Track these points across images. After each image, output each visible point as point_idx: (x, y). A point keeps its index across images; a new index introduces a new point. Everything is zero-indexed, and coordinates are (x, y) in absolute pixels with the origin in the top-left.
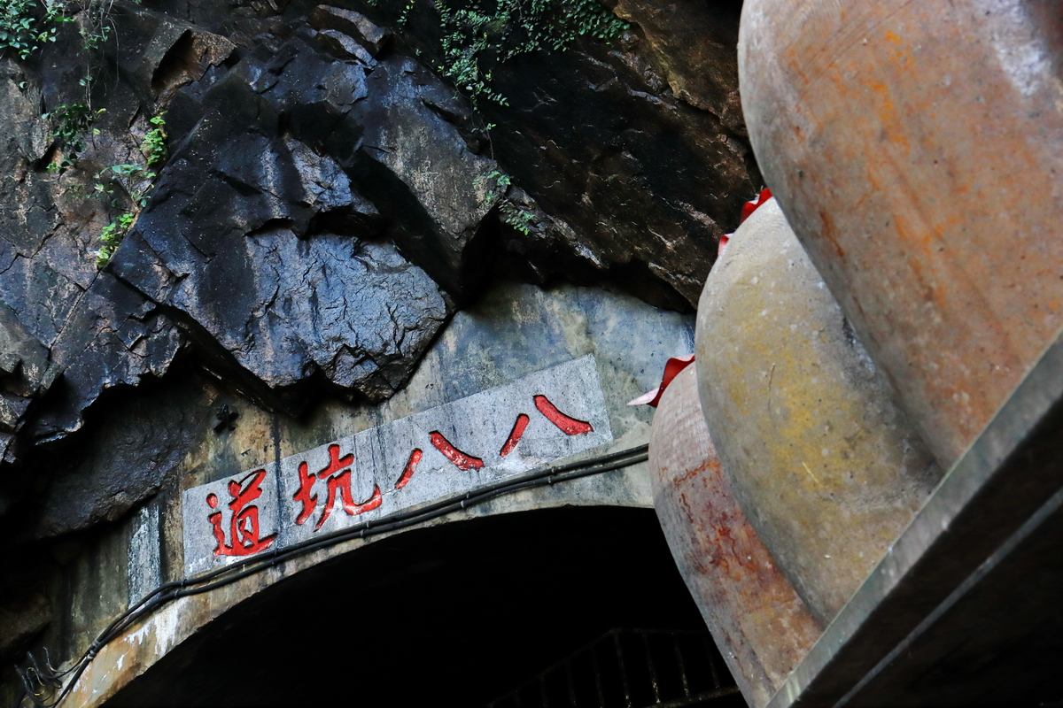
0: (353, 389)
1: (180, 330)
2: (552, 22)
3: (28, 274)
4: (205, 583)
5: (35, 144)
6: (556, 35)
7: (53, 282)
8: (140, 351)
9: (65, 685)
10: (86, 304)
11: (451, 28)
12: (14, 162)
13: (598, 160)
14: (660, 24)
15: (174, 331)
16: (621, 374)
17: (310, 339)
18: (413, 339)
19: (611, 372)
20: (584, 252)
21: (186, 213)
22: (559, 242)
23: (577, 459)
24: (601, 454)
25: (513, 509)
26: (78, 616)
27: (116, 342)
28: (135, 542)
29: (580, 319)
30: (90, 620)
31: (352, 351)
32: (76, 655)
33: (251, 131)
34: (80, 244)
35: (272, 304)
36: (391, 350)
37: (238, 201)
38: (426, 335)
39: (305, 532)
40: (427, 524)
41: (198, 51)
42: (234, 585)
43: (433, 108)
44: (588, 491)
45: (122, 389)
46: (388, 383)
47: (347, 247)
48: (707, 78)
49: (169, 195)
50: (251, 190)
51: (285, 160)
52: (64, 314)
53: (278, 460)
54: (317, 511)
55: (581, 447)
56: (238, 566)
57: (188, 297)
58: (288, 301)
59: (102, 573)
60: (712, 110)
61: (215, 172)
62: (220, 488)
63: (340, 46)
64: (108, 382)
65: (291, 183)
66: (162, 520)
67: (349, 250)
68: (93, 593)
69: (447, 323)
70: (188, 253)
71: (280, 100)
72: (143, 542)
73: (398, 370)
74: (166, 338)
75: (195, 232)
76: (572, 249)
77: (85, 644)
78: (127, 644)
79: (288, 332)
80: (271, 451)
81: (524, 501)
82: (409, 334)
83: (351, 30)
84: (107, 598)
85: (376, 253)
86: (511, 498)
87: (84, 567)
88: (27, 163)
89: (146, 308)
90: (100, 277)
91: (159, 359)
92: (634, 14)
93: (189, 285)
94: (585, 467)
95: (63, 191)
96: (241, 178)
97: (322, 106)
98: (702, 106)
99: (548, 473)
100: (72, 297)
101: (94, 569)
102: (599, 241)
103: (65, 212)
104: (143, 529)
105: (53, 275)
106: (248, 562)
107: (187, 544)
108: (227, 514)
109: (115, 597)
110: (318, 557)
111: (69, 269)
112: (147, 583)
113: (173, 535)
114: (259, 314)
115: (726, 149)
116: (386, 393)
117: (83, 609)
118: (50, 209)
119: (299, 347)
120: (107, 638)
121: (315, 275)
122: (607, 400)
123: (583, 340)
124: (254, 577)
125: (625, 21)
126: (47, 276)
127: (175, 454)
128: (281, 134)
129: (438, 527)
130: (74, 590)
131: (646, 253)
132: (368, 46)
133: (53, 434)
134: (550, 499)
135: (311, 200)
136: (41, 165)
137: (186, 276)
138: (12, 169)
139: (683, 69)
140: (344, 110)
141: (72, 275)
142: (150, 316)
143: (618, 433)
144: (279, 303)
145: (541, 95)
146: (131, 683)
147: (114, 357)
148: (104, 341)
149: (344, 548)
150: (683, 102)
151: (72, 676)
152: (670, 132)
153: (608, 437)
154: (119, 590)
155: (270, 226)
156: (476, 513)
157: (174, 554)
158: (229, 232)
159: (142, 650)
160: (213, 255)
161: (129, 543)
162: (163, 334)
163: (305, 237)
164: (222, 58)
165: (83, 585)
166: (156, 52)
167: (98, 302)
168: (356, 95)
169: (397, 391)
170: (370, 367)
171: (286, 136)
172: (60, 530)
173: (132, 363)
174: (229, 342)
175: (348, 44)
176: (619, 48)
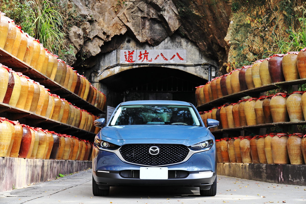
1: (127, 29)
19: (188, 53)
20: (189, 37)
21: (132, 12)
26: (101, 64)
29: (186, 44)
30: (104, 65)
31: (152, 39)
36: (158, 40)
37: (140, 12)
39: (140, 62)
40: (158, 66)
45: (116, 35)
53: (137, 50)
54: (142, 60)
55: (181, 62)
56: (129, 64)
57: (130, 25)
59: (106, 59)
62: (127, 51)
66: (117, 53)
69: (166, 37)
70: (131, 18)
72: (113, 56)
73: (158, 43)
75: (133, 16)
77: (103, 69)
81: (173, 67)
84: (106, 63)
94: (182, 65)
96: (141, 9)
99: (177, 64)
107: (121, 58)
108: (128, 56)
112: (114, 62)
114: (140, 30)
116: (155, 45)
120: (107, 69)
122: (187, 56)
123: (185, 47)
133: (107, 40)
135: (151, 15)
137: (130, 22)
142: (123, 25)
143: (187, 62)
149: (145, 66)
151: (101, 73)
154: (109, 62)
155: (144, 17)
157: (118, 59)
158: (138, 17)
159: (112, 72)
163: (149, 20)
165: (103, 60)
170: (154, 42)
174: (135, 34)
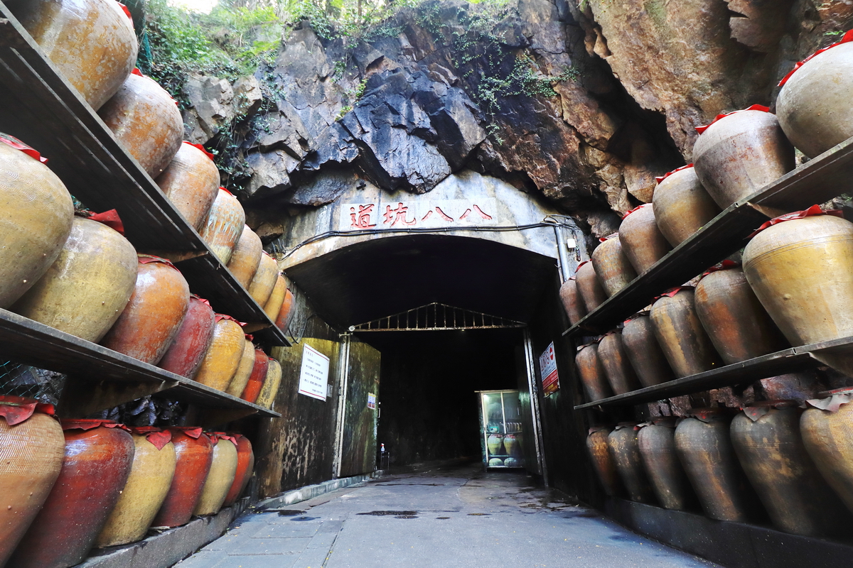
0: (414, 187)
1: (359, 150)
2: (530, 87)
3: (311, 113)
4: (346, 234)
5: (323, 71)
6: (529, 91)
7: (319, 119)
8: (344, 151)
9: (287, 254)
10: (329, 130)
11: (484, 82)
12: (314, 74)
13: (526, 135)
14: (568, 96)
15: (357, 149)
16: (504, 205)
17: (405, 166)
18: (436, 177)
19: (500, 204)
20: (504, 165)
21: (372, 112)
22: (497, 159)
23: (486, 226)
24: (493, 226)
25: (462, 235)
26: (294, 234)
27: (337, 146)
28: (321, 216)
29: (492, 187)
30: (299, 236)
31: (417, 174)
32: (292, 246)
33: (400, 94)
34: (331, 110)
35: (394, 151)
36: (430, 178)
37: (390, 115)
38: (441, 177)
39: (387, 226)
40: (431, 233)
41: (384, 64)
42: (358, 237)
43: (468, 106)
44: (487, 236)
45: (334, 162)
46: (425, 188)
47: (423, 142)
48: (578, 116)
49: (367, 104)
50: (396, 112)
51: (410, 106)
52: (321, 131)
53: (379, 203)
54: (392, 222)
55: (487, 223)
56: (360, 231)
57: (368, 139)
58: (400, 152)
59: (306, 222)
60: (575, 126)
61: (385, 103)
62: (356, 206)
63: (439, 77)
64: (331, 158)
65: (411, 114)
66: (332, 211)
67: (422, 143)
68: (301, 228)
69: (447, 176)
70: (370, 125)
71: (415, 86)
72: (323, 216)
73: (429, 185)
74: (354, 151)
75: (375, 119)
76: (501, 163)
77: (296, 243)
78: (314, 247)
79: (399, 161)
80: (377, 200)
81: (466, 234)
82: (436, 176)
83: (445, 74)
84: (306, 231)
85: (430, 147)
86: (462, 232)
87: (299, 219)
88: (319, 77)
89: (350, 138)
90: (335, 123)
91: (350, 157)
92: (561, 91)
93: (369, 135)
94: (488, 229)
95: (329, 91)
96: (394, 107)
97: (431, 93)
98: (572, 125)
99: (476, 227)
100: (325, 126)
101: (303, 220)
102: (512, 162)
103: (328, 98)
104: (325, 212)
105: (320, 117)
106: (364, 231)
107: (341, 220)
108: (358, 215)
109: (310, 231)
110: (391, 235)
111: (325, 116)
112: (324, 228)
113: (335, 216)
114: (390, 152)
115: (574, 139)
116: (423, 191)
117: (297, 232)
118: (323, 95)
119: (401, 167)
120: (306, 243)
121: (410, 146)
122: (498, 212)
123: (493, 193)
124: (366, 236)
125: (556, 93)
126: (317, 117)
127: (341, 192)
128: (411, 99)
129: (435, 235)
130: (294, 225)
131: (529, 169)
132: (450, 81)
133: (310, 168)
134: (475, 235)
135: (416, 122)
136: (323, 79)
137: (368, 132)
138: (313, 76)
139: (571, 112)
140: (439, 96)
141: (326, 119)
142: (351, 141)
143: (500, 221)
144: (397, 151)
145: (512, 110)
146: (313, 259)
147: (334, 151)
148: (332, 144)
149: (400, 234)
150: (566, 123)
151: (290, 252)
152: (557, 131)
153: (497, 222)
154: (312, 229)
155: (400, 126)
156: (448, 234)
157: (335, 223)
158: (385, 123)
159: (319, 250)
160: (379, 128)
161: (318, 216)
162: (353, 149)
163: (409, 134)
164: (392, 69)
165: (298, 225)
166: (371, 58)
167: (333, 131)
168: (443, 94)
169: (426, 192)
170: (421, 181)
171: (412, 100)
172: (298, 202)
173: (340, 155)
174: (379, 157)
175: (442, 78)
176: (550, 100)
